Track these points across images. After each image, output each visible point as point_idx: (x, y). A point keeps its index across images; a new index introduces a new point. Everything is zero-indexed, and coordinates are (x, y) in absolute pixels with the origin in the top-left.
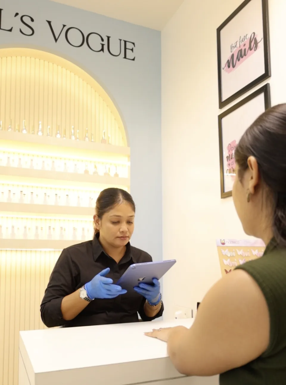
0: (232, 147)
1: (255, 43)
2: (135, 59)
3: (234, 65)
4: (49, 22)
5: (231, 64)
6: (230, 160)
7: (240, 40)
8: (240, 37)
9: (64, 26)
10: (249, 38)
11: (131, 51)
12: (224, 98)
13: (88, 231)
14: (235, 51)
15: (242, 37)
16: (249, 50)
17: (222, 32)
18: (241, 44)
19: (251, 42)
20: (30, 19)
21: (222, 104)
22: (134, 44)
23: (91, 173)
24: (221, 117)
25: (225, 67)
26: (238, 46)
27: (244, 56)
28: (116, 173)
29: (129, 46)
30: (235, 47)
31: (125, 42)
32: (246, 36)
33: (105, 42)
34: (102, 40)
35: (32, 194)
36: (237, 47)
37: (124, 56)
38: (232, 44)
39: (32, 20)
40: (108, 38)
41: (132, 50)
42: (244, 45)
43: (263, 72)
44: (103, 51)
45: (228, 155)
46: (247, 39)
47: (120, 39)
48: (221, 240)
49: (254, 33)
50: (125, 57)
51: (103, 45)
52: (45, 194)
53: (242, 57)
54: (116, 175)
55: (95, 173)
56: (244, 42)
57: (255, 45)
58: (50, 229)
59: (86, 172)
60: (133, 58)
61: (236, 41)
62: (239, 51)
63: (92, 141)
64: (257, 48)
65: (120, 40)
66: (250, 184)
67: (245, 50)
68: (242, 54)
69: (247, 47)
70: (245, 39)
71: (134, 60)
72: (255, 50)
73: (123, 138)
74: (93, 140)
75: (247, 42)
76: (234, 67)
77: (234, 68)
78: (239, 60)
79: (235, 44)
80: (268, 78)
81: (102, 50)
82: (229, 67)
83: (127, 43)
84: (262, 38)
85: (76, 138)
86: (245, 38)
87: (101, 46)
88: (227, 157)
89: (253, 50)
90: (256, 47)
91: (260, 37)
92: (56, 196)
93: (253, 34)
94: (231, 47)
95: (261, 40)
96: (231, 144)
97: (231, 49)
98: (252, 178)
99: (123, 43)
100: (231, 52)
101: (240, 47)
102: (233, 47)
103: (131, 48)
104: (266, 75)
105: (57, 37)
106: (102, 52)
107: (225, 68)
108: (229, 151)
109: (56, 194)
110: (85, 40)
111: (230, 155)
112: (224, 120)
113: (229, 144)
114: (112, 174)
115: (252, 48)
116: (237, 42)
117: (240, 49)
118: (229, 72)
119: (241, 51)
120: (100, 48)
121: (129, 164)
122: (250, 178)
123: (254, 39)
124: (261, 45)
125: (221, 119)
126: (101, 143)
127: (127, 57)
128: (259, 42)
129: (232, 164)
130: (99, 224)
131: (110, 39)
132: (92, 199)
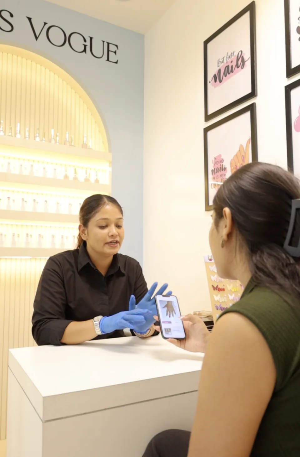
0: (217, 161)
1: (242, 61)
2: (118, 62)
3: (221, 79)
4: (30, 19)
5: (218, 78)
6: (215, 174)
7: (227, 56)
8: (228, 53)
9: (45, 24)
10: (237, 55)
11: (114, 54)
12: (210, 112)
13: (67, 238)
14: (222, 66)
15: (230, 54)
16: (236, 67)
17: (209, 45)
18: (228, 60)
19: (238, 60)
20: (9, 14)
21: (208, 117)
22: (117, 46)
23: (71, 178)
24: (206, 130)
25: (212, 80)
26: (225, 61)
27: (231, 73)
28: (97, 179)
29: (112, 48)
30: (222, 62)
31: (108, 44)
32: (233, 53)
33: (88, 43)
34: (85, 41)
35: (9, 199)
36: (224, 63)
37: (106, 59)
38: (219, 59)
39: (12, 15)
40: (91, 38)
41: (115, 52)
42: (232, 62)
43: (249, 91)
44: (86, 52)
45: (213, 169)
46: (234, 56)
47: (103, 40)
48: (208, 256)
49: (241, 51)
50: (108, 60)
51: (85, 46)
52: (23, 199)
53: (229, 74)
54: (97, 181)
55: (75, 178)
56: (231, 59)
57: (242, 64)
58: (27, 236)
59: (66, 177)
60: (116, 61)
61: (223, 57)
62: (225, 68)
63: (71, 146)
64: (244, 67)
65: (103, 42)
66: (224, 231)
67: (232, 67)
68: (229, 70)
69: (234, 64)
70: (232, 56)
71: (116, 63)
72: (242, 68)
73: (103, 142)
74: (73, 144)
75: (234, 59)
76: (221, 81)
77: (221, 83)
78: (226, 76)
79: (223, 60)
80: (254, 97)
81: (85, 50)
82: (215, 81)
83: (110, 45)
84: (249, 58)
85: (56, 142)
86: (232, 54)
87: (83, 46)
88: (212, 171)
89: (240, 67)
90: (243, 65)
91: (247, 55)
92: (34, 202)
93: (240, 53)
94: (218, 61)
95: (248, 59)
96: (216, 158)
97: (218, 63)
98: (226, 227)
99: (106, 45)
100: (218, 67)
101: (227, 63)
102: (220, 62)
103: (114, 51)
104: (253, 94)
105: (37, 35)
106: (84, 53)
107: (212, 82)
108: (214, 165)
109: (34, 200)
110: (67, 39)
111: (215, 169)
112: (210, 133)
113: (214, 158)
114: (92, 180)
115: (239, 65)
116: (225, 58)
117: (227, 65)
118: (215, 87)
119: (228, 67)
120: (83, 49)
121: (110, 169)
122: (224, 226)
123: (241, 57)
124: (248, 64)
125: (207, 132)
126: (82, 147)
127: (110, 59)
128: (246, 61)
129: (217, 178)
130: (85, 234)
131: (93, 40)
132: (72, 205)
